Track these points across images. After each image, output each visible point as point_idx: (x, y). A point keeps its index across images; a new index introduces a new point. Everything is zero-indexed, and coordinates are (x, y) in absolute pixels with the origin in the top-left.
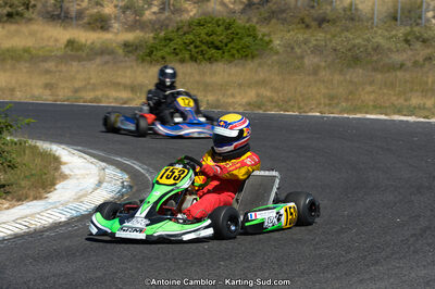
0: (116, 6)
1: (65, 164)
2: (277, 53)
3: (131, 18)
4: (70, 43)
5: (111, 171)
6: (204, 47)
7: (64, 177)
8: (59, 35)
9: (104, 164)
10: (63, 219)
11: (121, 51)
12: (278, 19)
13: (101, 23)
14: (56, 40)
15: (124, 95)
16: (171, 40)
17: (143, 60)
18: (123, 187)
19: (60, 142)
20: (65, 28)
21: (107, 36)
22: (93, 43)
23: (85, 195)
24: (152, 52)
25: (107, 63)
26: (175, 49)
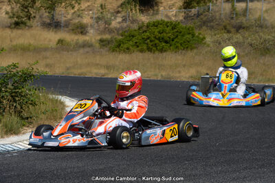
0: (92, 18)
1: (68, 106)
3: (102, 26)
4: (60, 41)
6: (157, 41)
8: (52, 37)
11: (97, 45)
13: (82, 29)
14: (50, 40)
16: (133, 36)
17: (113, 51)
20: (56, 32)
21: (87, 38)
24: (120, 45)
25: (87, 52)
26: (136, 43)
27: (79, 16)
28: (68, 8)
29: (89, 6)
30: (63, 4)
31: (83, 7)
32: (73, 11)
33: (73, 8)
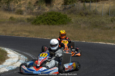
0: (25, 8)
1: (9, 54)
2: (73, 23)
3: (30, 11)
4: (11, 18)
5: (22, 56)
6: (51, 21)
7: (8, 58)
8: (8, 15)
9: (20, 54)
10: (7, 71)
11: (26, 21)
12: (73, 13)
13: (21, 12)
14: (7, 17)
15: (27, 34)
16: (41, 18)
17: (33, 24)
18: (26, 61)
19: (7, 47)
20: (10, 14)
21: (22, 16)
22: (18, 18)
23: (14, 64)
24: (36, 21)
25: (22, 24)
26: (42, 21)
27: (20, 6)
28: (15, 3)
29: (24, 2)
30: (13, 1)
31: (22, 3)
32: (17, 4)
33: (17, 3)
